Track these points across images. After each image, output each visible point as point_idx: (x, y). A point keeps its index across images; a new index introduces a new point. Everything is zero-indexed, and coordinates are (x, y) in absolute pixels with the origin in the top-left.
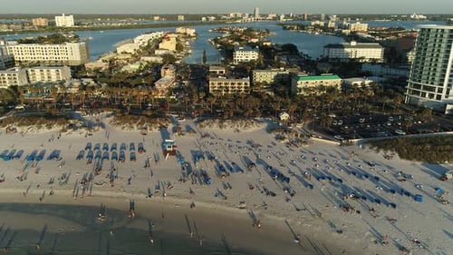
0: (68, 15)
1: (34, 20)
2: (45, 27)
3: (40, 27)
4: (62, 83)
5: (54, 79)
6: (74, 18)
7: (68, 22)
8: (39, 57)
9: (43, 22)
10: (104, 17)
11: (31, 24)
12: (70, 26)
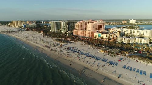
0: (134, 20)
1: (123, 21)
2: (126, 23)
3: (124, 23)
4: (147, 44)
5: (142, 42)
6: (136, 21)
7: (134, 22)
8: (133, 33)
9: (125, 22)
10: (144, 20)
11: (121, 22)
12: (134, 23)
